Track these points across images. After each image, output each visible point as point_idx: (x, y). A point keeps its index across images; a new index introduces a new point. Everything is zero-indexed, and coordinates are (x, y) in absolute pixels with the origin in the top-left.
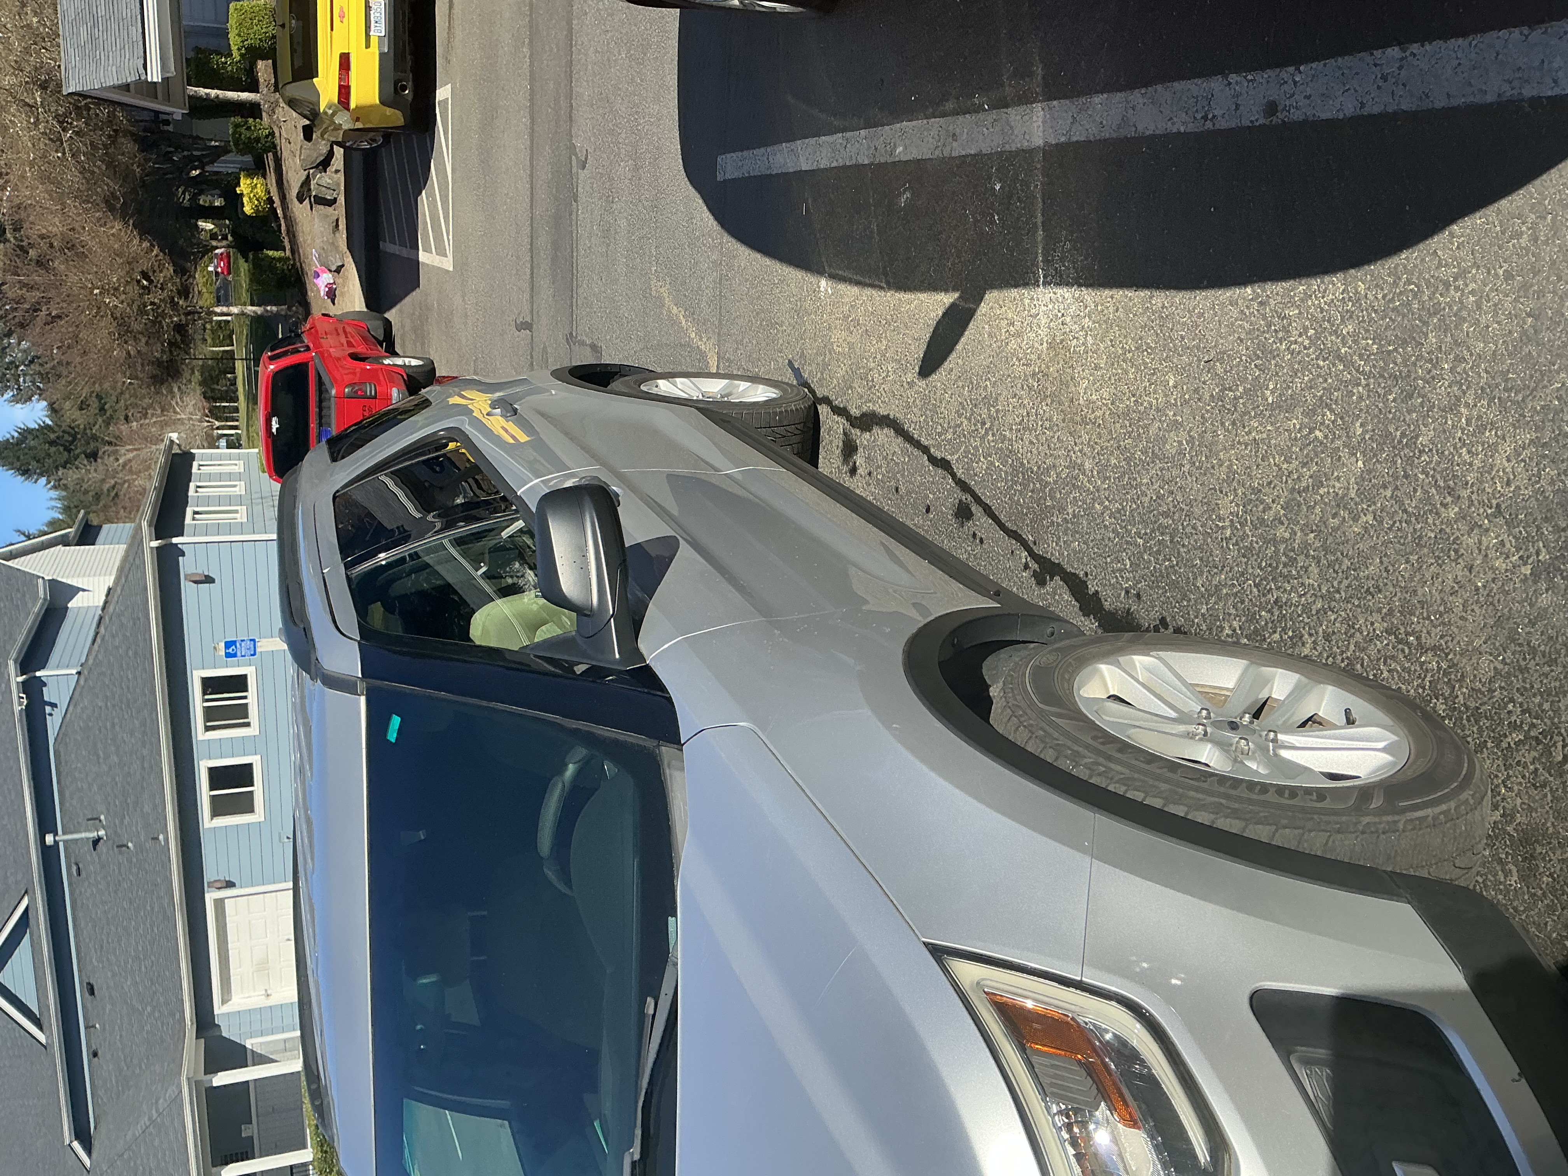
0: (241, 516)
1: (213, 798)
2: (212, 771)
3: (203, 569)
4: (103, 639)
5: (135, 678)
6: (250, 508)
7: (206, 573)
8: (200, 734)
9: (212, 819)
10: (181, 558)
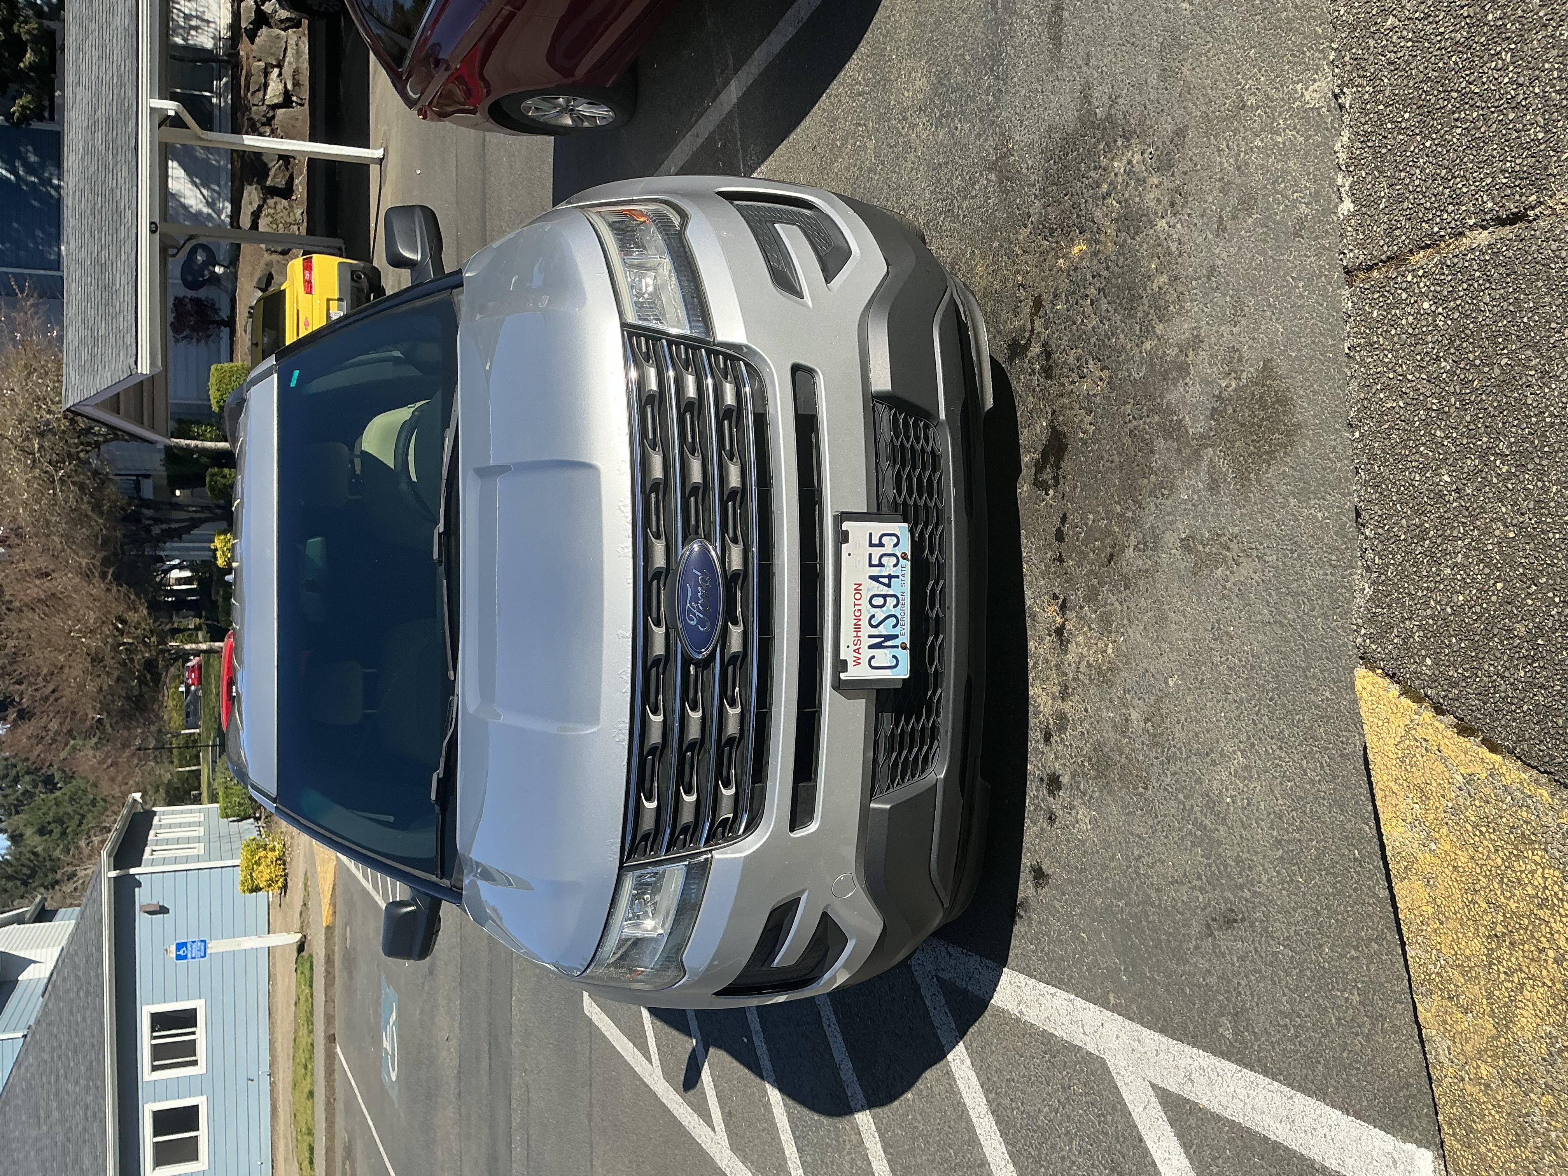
0: (199, 849)
1: (156, 1145)
2: (157, 1115)
3: (157, 900)
4: (54, 986)
5: (84, 1020)
6: (207, 845)
7: (161, 904)
8: (146, 1074)
9: (154, 1169)
10: (137, 889)
